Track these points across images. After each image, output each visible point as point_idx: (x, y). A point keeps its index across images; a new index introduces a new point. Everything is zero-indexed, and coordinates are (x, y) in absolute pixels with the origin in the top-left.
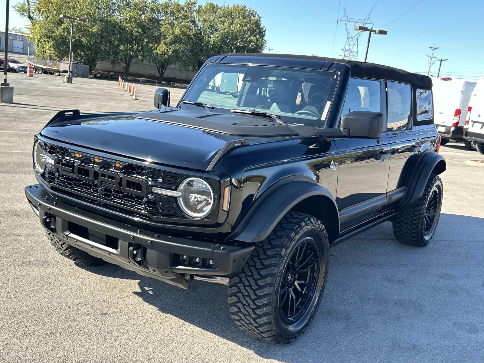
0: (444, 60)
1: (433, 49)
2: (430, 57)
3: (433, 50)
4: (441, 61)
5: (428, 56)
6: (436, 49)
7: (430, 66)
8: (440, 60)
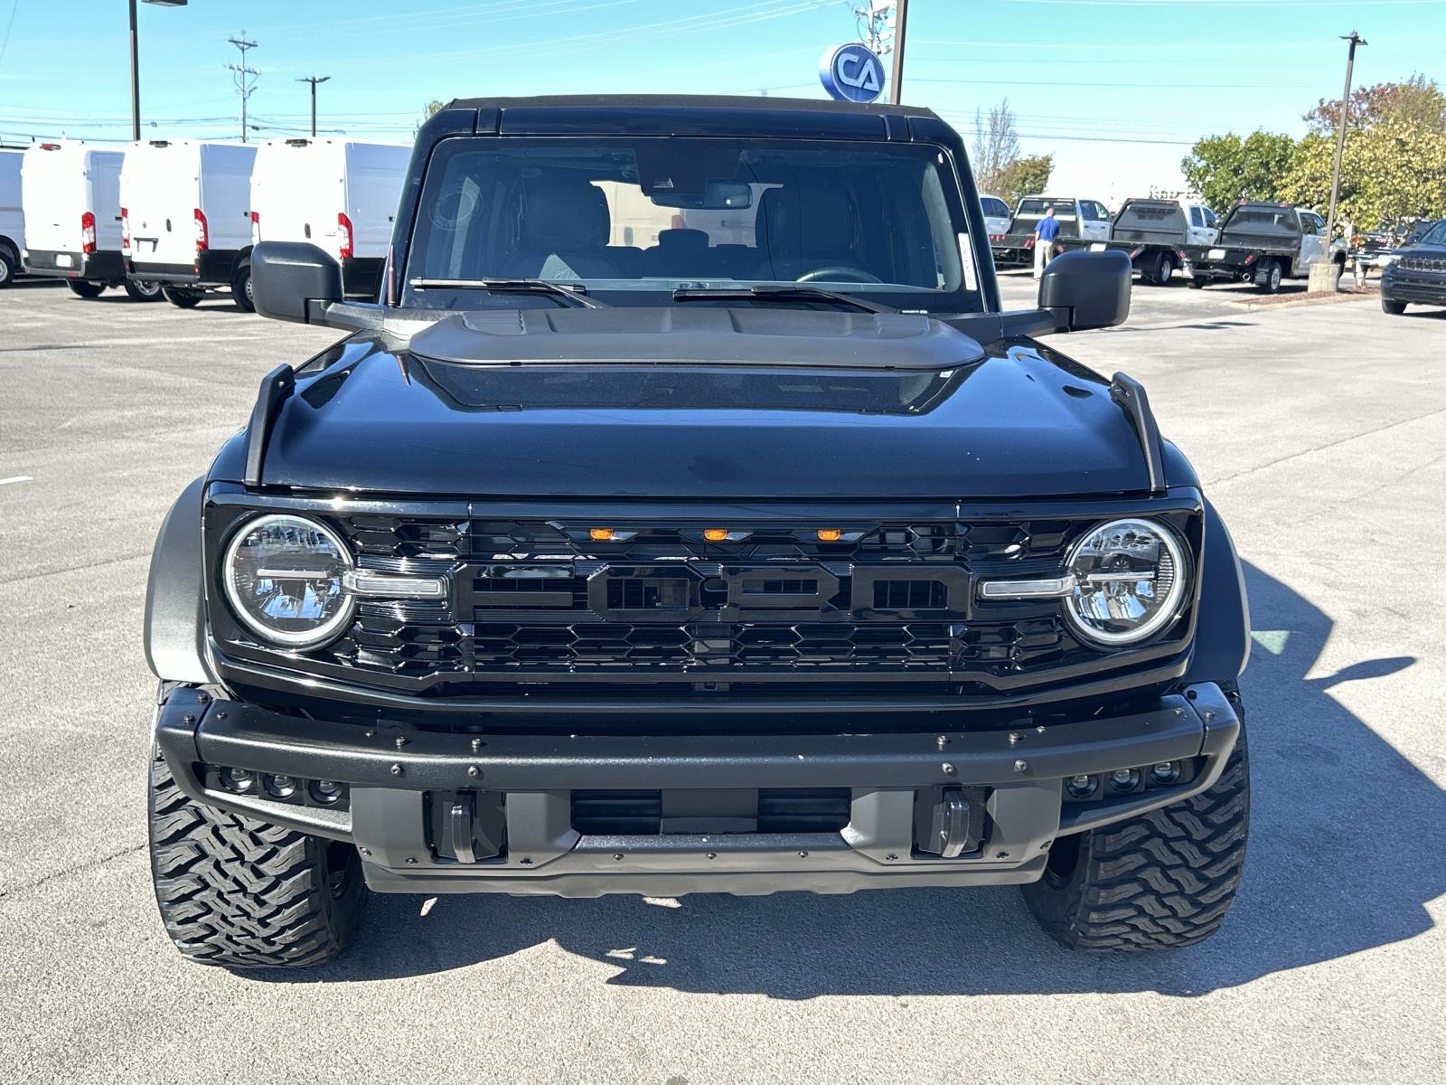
0: (321, 80)
1: (245, 46)
2: (240, 70)
3: (243, 49)
4: (314, 82)
5: (231, 68)
6: (250, 45)
7: (244, 99)
8: (310, 78)
